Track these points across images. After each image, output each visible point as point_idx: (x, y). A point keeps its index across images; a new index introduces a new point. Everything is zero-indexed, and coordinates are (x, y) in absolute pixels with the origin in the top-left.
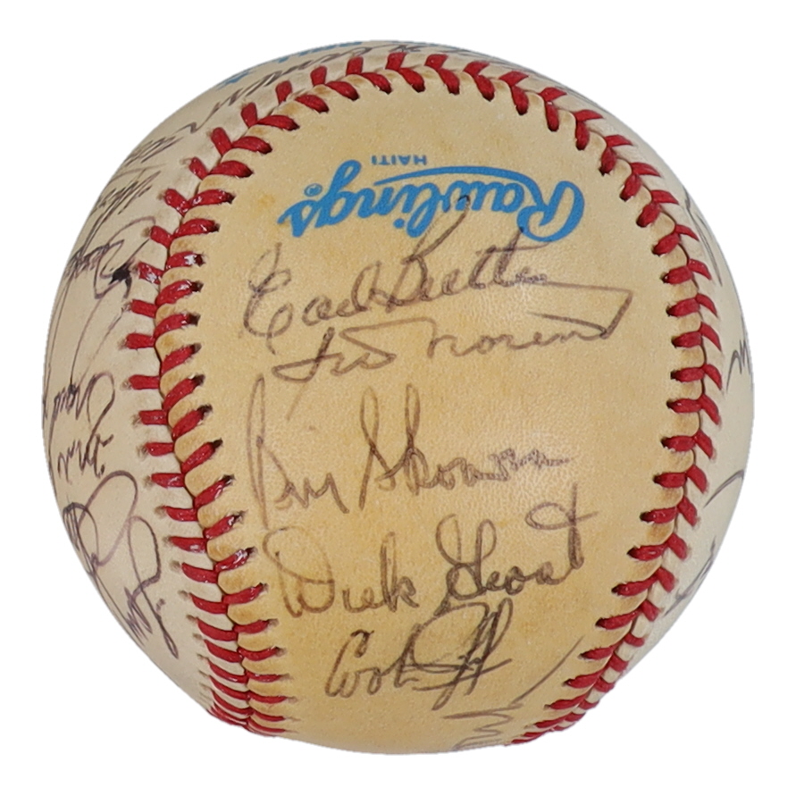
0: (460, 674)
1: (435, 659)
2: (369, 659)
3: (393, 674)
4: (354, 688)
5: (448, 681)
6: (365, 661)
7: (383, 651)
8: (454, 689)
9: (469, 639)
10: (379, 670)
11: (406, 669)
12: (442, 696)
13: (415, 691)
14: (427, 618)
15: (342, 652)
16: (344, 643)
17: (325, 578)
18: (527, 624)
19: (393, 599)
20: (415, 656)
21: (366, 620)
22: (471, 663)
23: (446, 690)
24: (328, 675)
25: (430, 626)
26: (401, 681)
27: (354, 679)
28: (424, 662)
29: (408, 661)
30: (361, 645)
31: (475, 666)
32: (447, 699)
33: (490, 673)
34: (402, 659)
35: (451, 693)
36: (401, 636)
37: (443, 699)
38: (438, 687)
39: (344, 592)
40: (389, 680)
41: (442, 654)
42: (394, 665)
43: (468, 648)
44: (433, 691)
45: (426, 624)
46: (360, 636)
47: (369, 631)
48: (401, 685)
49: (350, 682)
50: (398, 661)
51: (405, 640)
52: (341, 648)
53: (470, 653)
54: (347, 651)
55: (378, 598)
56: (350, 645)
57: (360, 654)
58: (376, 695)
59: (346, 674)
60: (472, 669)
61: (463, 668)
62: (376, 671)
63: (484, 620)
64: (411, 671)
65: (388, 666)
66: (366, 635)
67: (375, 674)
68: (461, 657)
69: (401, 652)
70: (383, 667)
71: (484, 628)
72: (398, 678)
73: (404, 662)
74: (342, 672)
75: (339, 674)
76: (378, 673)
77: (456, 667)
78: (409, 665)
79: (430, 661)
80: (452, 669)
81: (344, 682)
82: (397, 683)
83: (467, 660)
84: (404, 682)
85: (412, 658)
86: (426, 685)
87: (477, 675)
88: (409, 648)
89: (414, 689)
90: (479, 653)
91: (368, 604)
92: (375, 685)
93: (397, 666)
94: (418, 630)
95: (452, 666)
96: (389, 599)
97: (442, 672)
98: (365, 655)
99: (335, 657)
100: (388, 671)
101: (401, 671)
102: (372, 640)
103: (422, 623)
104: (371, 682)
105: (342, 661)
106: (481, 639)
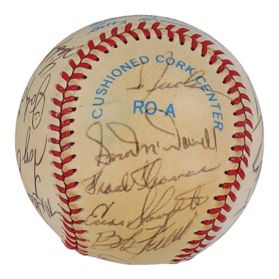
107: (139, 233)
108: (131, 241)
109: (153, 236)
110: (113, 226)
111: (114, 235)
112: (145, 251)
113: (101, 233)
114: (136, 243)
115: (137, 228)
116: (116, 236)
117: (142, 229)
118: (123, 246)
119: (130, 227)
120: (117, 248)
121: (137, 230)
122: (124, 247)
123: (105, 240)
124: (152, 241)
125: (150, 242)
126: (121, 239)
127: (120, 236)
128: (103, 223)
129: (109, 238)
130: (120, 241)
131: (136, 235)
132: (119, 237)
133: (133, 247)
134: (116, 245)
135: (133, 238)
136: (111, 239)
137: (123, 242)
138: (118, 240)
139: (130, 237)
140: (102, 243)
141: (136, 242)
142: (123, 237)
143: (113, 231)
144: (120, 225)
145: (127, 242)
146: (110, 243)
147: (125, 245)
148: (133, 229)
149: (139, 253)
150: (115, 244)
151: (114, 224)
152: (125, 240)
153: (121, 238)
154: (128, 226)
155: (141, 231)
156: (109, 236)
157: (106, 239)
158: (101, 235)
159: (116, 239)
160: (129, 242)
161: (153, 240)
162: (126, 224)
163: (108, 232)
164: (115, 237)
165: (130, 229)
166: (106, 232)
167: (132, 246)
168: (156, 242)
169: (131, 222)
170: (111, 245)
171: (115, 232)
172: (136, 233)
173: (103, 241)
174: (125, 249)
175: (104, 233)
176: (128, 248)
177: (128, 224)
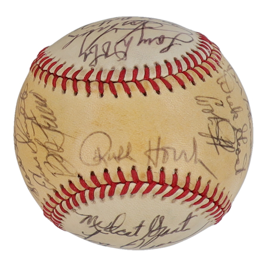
0: (216, 138)
1: (221, 129)
2: (216, 108)
3: (213, 116)
4: (203, 105)
5: (213, 135)
6: (214, 107)
7: (219, 111)
8: (210, 137)
9: (227, 139)
10: (213, 111)
11: (216, 120)
12: (206, 134)
13: (207, 125)
14: (231, 124)
15: (215, 99)
16: (217, 98)
17: (230, 90)
18: (228, 158)
19: (233, 112)
20: (221, 122)
21: (226, 104)
22: (219, 141)
23: (209, 135)
24: (204, 96)
25: (229, 125)
26: (210, 119)
27: (207, 104)
28: (219, 125)
29: (219, 120)
30: (219, 104)
31: (218, 142)
32: (204, 136)
33: (215, 148)
34: (219, 118)
35: (208, 137)
36: (226, 116)
37: (204, 135)
38: (210, 132)
39: (230, 96)
40: (211, 115)
41: (222, 131)
42: (216, 116)
43: (224, 139)
44: (208, 131)
45: (230, 124)
46: (221, 103)
47: (224, 106)
48: (209, 119)
49: (205, 103)
50: (218, 116)
51: (225, 118)
52: (216, 98)
53: (223, 140)
54: (215, 100)
55: (232, 107)
56: (218, 101)
57: (216, 104)
58: (203, 112)
59: (207, 101)
60: (217, 142)
61: (218, 139)
62: (212, 110)
63: (231, 142)
64: (215, 121)
65: (215, 114)
66: (222, 105)
67: (211, 110)
68: (221, 137)
69: (221, 117)
70: (214, 112)
71: (230, 143)
72: (211, 118)
73: (218, 118)
74: (208, 100)
75: (206, 99)
76: (212, 111)
77: (218, 137)
78: (217, 121)
79: (220, 127)
80: (217, 135)
81: (204, 101)
82: (209, 118)
83: (220, 139)
84: (211, 120)
85: (220, 121)
86: (210, 128)
87: (215, 144)
88: (223, 119)
89: (208, 124)
90: (222, 143)
91: (230, 104)
92: (207, 111)
93: (216, 117)
94: (228, 121)
95: (218, 135)
96: (233, 111)
97: (216, 132)
98: (216, 106)
99: (212, 97)
100: (214, 114)
101: (214, 118)
102: (222, 107)
103: (230, 122)
104: (208, 110)
105: (211, 99)
106: (227, 143)
107: (38, 140)
108: (47, 145)
109: (39, 127)
110: (41, 166)
111: (48, 162)
112: (57, 129)
113: (53, 174)
114: (49, 141)
115: (35, 144)
116: (47, 160)
117: (35, 139)
118: (55, 150)
119: (36, 151)
120: (60, 155)
121: (36, 143)
122: (57, 150)
123: (57, 168)
124: (45, 126)
125: (46, 128)
126: (49, 155)
127: (46, 156)
128: (44, 175)
129: (52, 166)
130: (51, 155)
131: (40, 143)
132: (47, 158)
133: (54, 141)
134: (57, 157)
135: (44, 144)
136: (52, 164)
137: (51, 152)
138: (51, 157)
139: (44, 148)
140: (62, 170)
141: (47, 141)
142: (45, 153)
143: (44, 164)
144: (37, 159)
145: (50, 149)
146: (58, 163)
147: (54, 149)
148: (36, 147)
149: (61, 133)
150: (56, 159)
151: (39, 165)
152: (48, 151)
153: (47, 155)
154: (36, 153)
155: (36, 139)
156: (50, 166)
157: (55, 168)
158: (55, 174)
159: (50, 159)
160: (49, 146)
161: (43, 126)
162: (35, 155)
163: (47, 169)
164: (49, 161)
165: (37, 150)
166: (49, 170)
167: (54, 143)
168: (45, 122)
169: (32, 151)
170: (59, 162)
171: (45, 162)
172: (38, 143)
173: (59, 170)
174: (59, 148)
175: (50, 171)
176: (57, 146)
177: (34, 153)
